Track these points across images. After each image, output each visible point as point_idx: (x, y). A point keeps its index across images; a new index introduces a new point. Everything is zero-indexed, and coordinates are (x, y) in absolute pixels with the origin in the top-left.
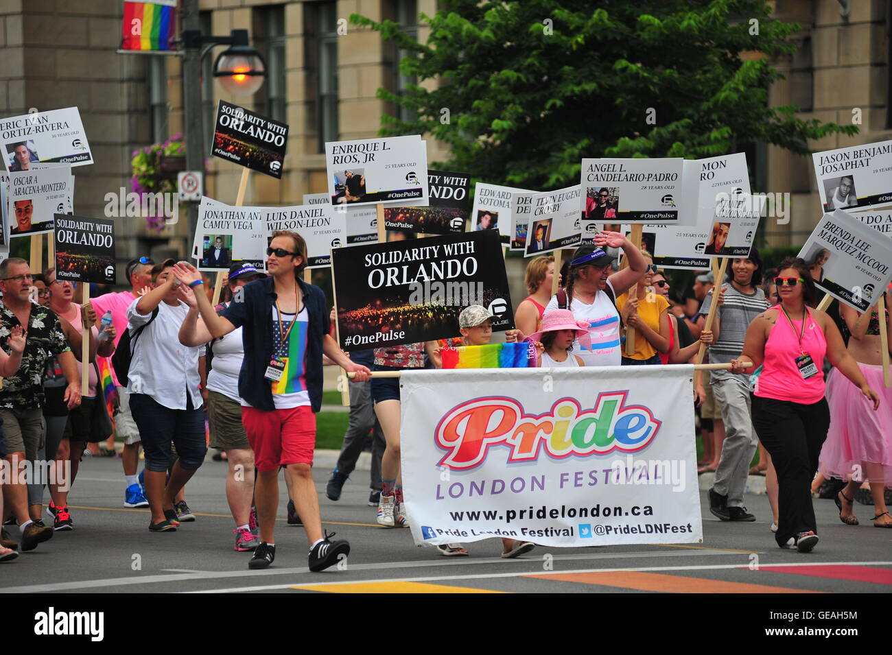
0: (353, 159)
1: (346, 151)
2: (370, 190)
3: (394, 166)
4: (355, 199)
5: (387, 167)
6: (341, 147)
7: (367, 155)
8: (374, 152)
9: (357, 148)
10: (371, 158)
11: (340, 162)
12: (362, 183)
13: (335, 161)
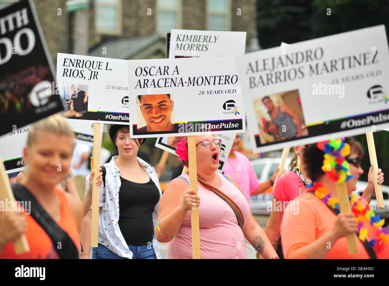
0: (80, 75)
1: (75, 65)
2: (92, 108)
3: (113, 88)
4: (78, 115)
5: (108, 87)
6: (71, 60)
7: (92, 72)
8: (98, 71)
9: (84, 64)
10: (94, 76)
11: (68, 75)
12: (85, 100)
13: (65, 73)
